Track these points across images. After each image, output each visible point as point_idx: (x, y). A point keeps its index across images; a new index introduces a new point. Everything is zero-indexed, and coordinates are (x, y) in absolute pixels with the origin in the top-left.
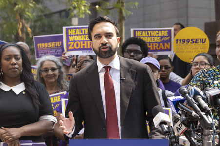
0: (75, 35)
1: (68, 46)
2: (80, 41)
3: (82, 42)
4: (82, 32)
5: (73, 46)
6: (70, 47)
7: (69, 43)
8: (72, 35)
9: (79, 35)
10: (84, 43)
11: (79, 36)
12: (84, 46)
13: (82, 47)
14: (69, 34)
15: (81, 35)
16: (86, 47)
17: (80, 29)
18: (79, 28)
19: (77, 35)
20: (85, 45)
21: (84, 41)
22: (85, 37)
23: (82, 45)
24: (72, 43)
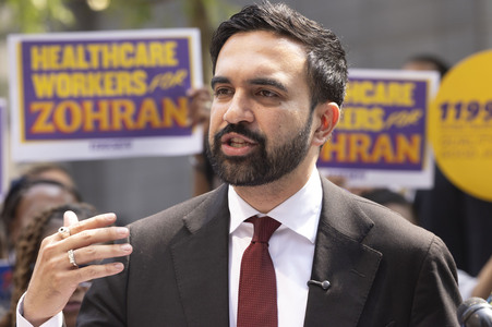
0: (57, 72)
1: (30, 118)
2: (80, 100)
3: (89, 105)
4: (88, 57)
5: (51, 119)
6: (41, 126)
7: (35, 107)
8: (49, 72)
9: (78, 71)
10: (96, 108)
11: (77, 76)
12: (97, 123)
13: (89, 126)
14: (35, 66)
15: (85, 72)
16: (105, 125)
17: (81, 50)
18: (75, 43)
19: (70, 71)
20: (103, 115)
21: (96, 100)
22: (102, 83)
23: (91, 116)
24: (48, 107)
